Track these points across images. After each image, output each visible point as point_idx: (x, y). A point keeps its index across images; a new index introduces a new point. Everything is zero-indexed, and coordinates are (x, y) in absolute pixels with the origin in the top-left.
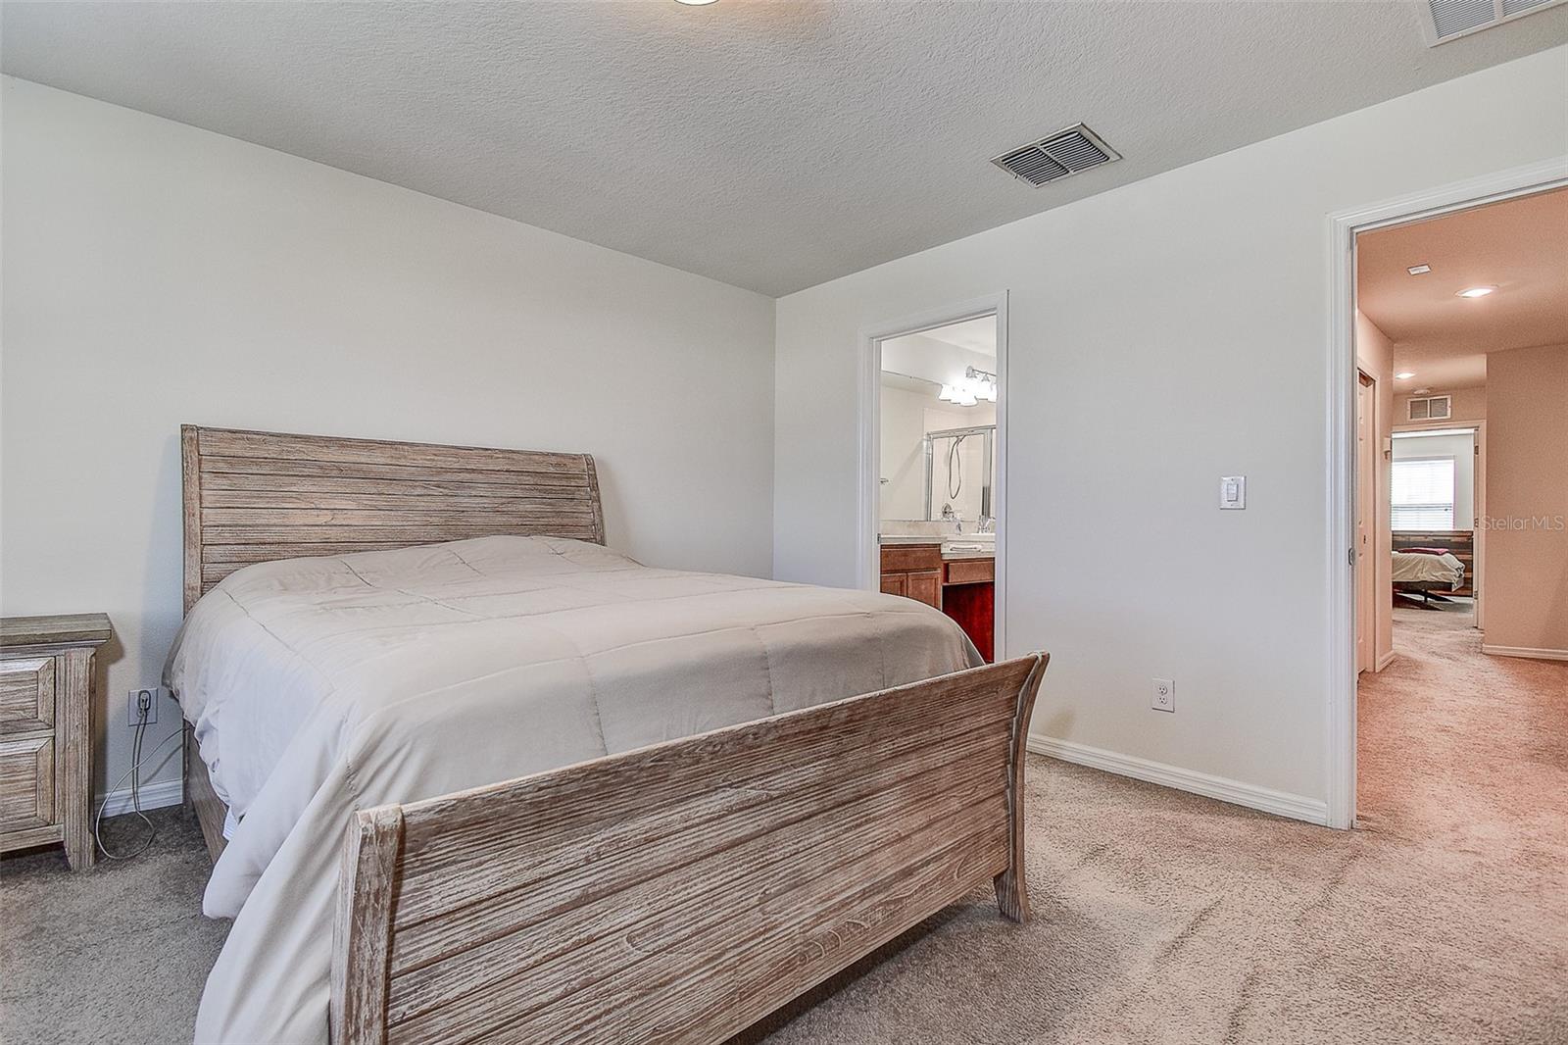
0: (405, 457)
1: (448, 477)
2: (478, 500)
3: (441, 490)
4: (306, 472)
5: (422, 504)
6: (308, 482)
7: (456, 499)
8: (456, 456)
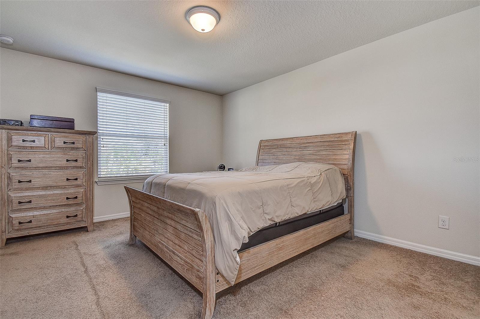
0: (294, 141)
1: (303, 145)
2: (309, 151)
3: (300, 149)
4: (275, 147)
5: (295, 153)
6: (274, 149)
7: (303, 152)
8: (306, 139)
